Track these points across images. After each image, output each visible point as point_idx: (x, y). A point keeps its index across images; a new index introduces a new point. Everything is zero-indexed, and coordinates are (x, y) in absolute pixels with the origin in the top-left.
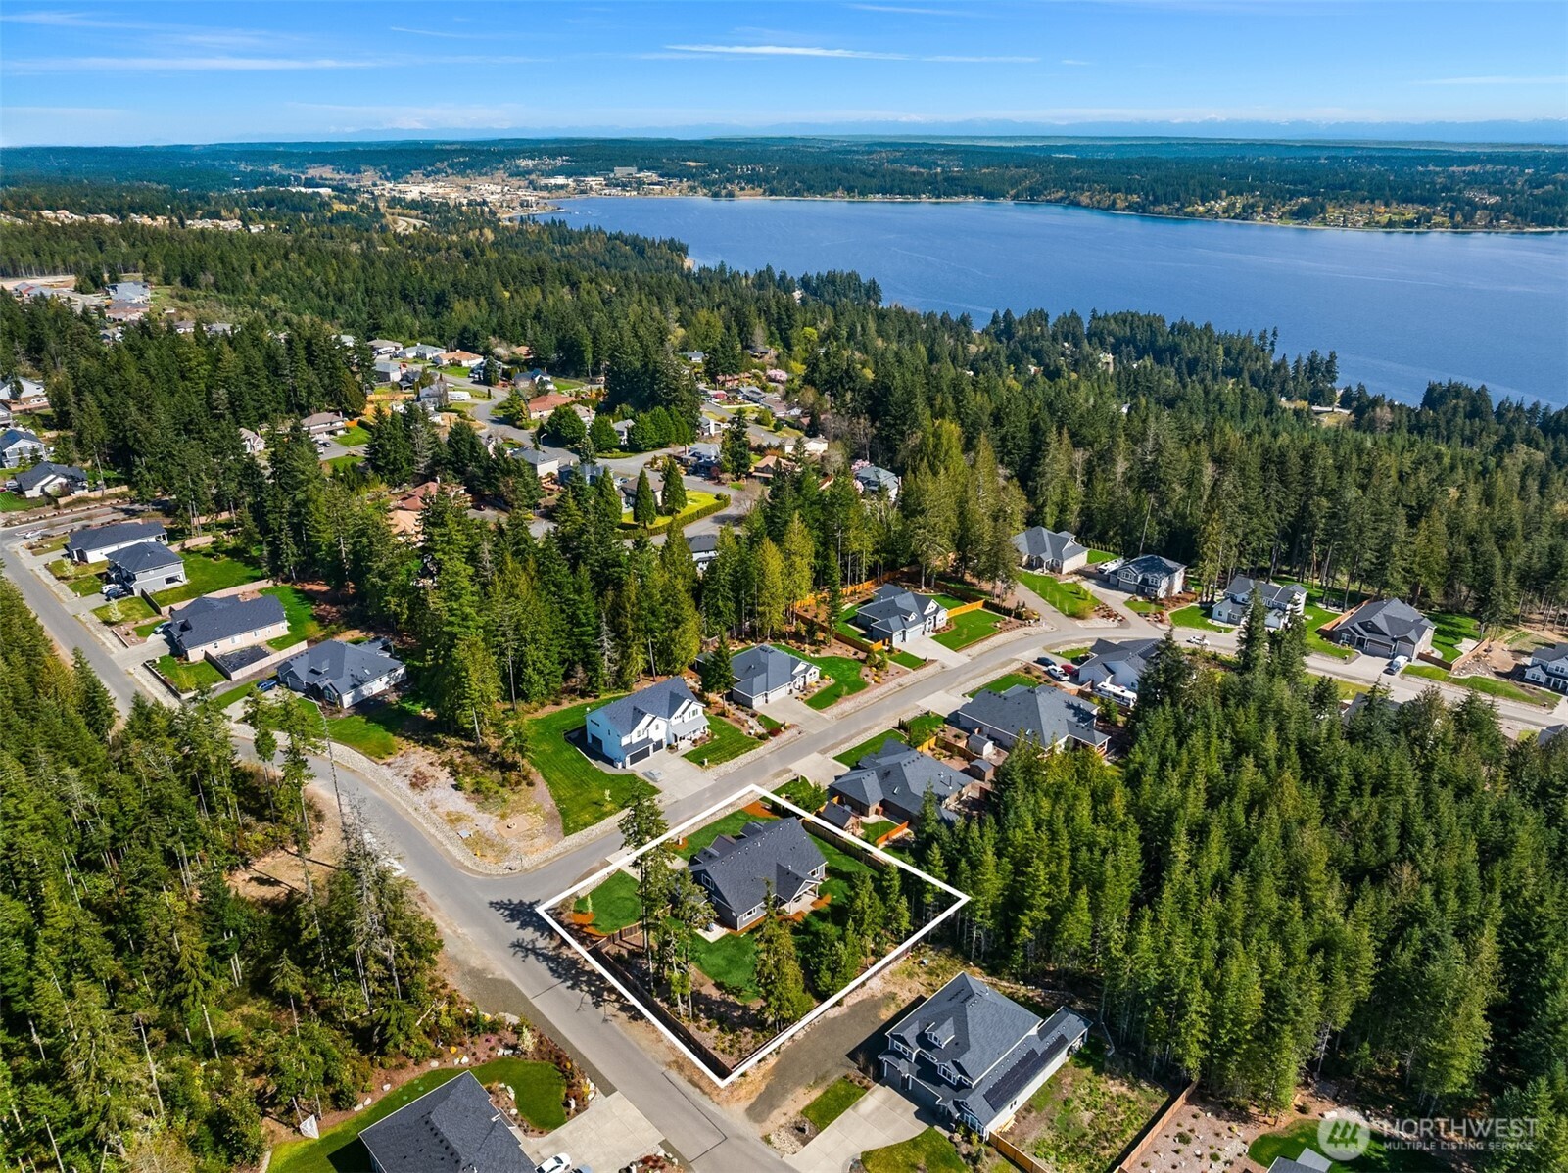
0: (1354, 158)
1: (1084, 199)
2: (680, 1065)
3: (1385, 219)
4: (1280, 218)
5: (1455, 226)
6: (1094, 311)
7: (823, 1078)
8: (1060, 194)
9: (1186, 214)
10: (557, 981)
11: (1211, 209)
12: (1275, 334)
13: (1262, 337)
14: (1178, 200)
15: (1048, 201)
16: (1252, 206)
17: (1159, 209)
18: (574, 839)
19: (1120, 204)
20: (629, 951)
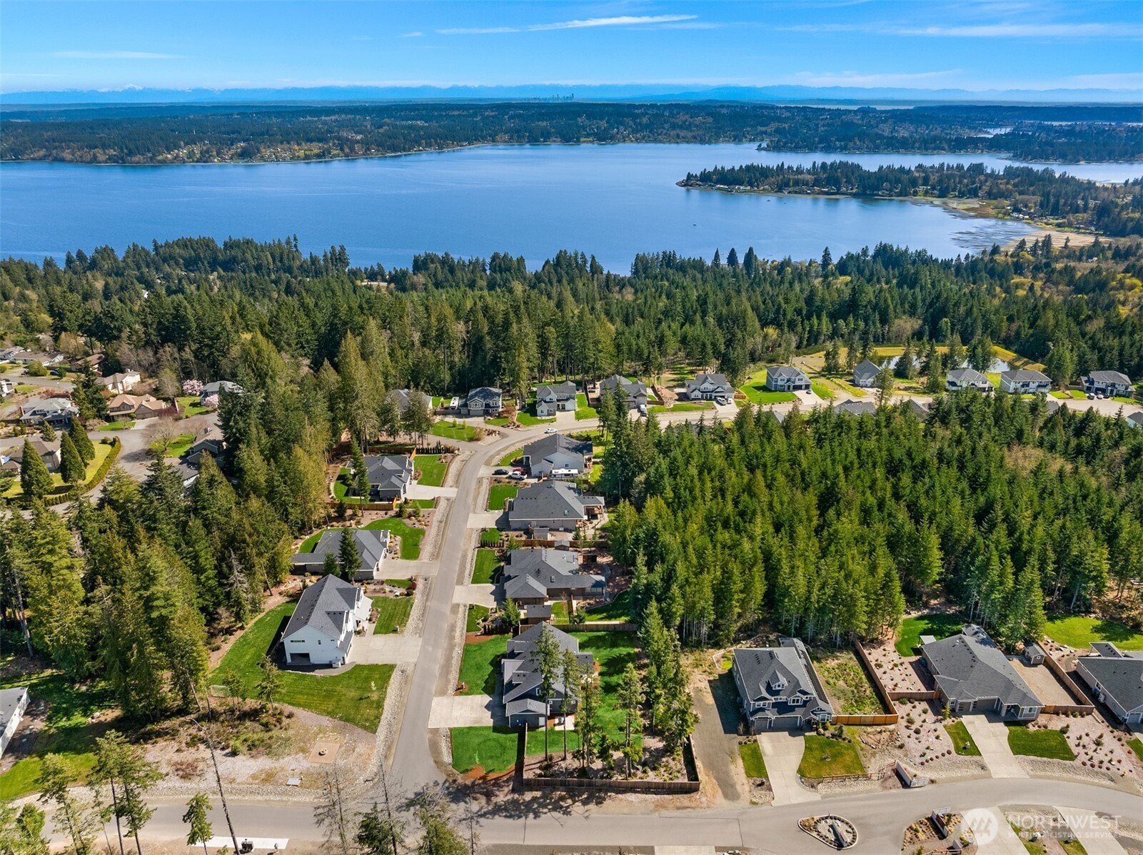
0: (257, 114)
1: (67, 155)
2: (659, 806)
3: (302, 153)
4: (231, 158)
5: (347, 155)
6: (155, 241)
7: (732, 753)
8: (42, 153)
9: (159, 161)
10: (523, 820)
11: (178, 156)
12: (295, 239)
13: (288, 242)
14: (149, 151)
15: (33, 159)
16: (207, 151)
17: (136, 159)
18: (382, 731)
19: (101, 157)
20: (540, 768)
